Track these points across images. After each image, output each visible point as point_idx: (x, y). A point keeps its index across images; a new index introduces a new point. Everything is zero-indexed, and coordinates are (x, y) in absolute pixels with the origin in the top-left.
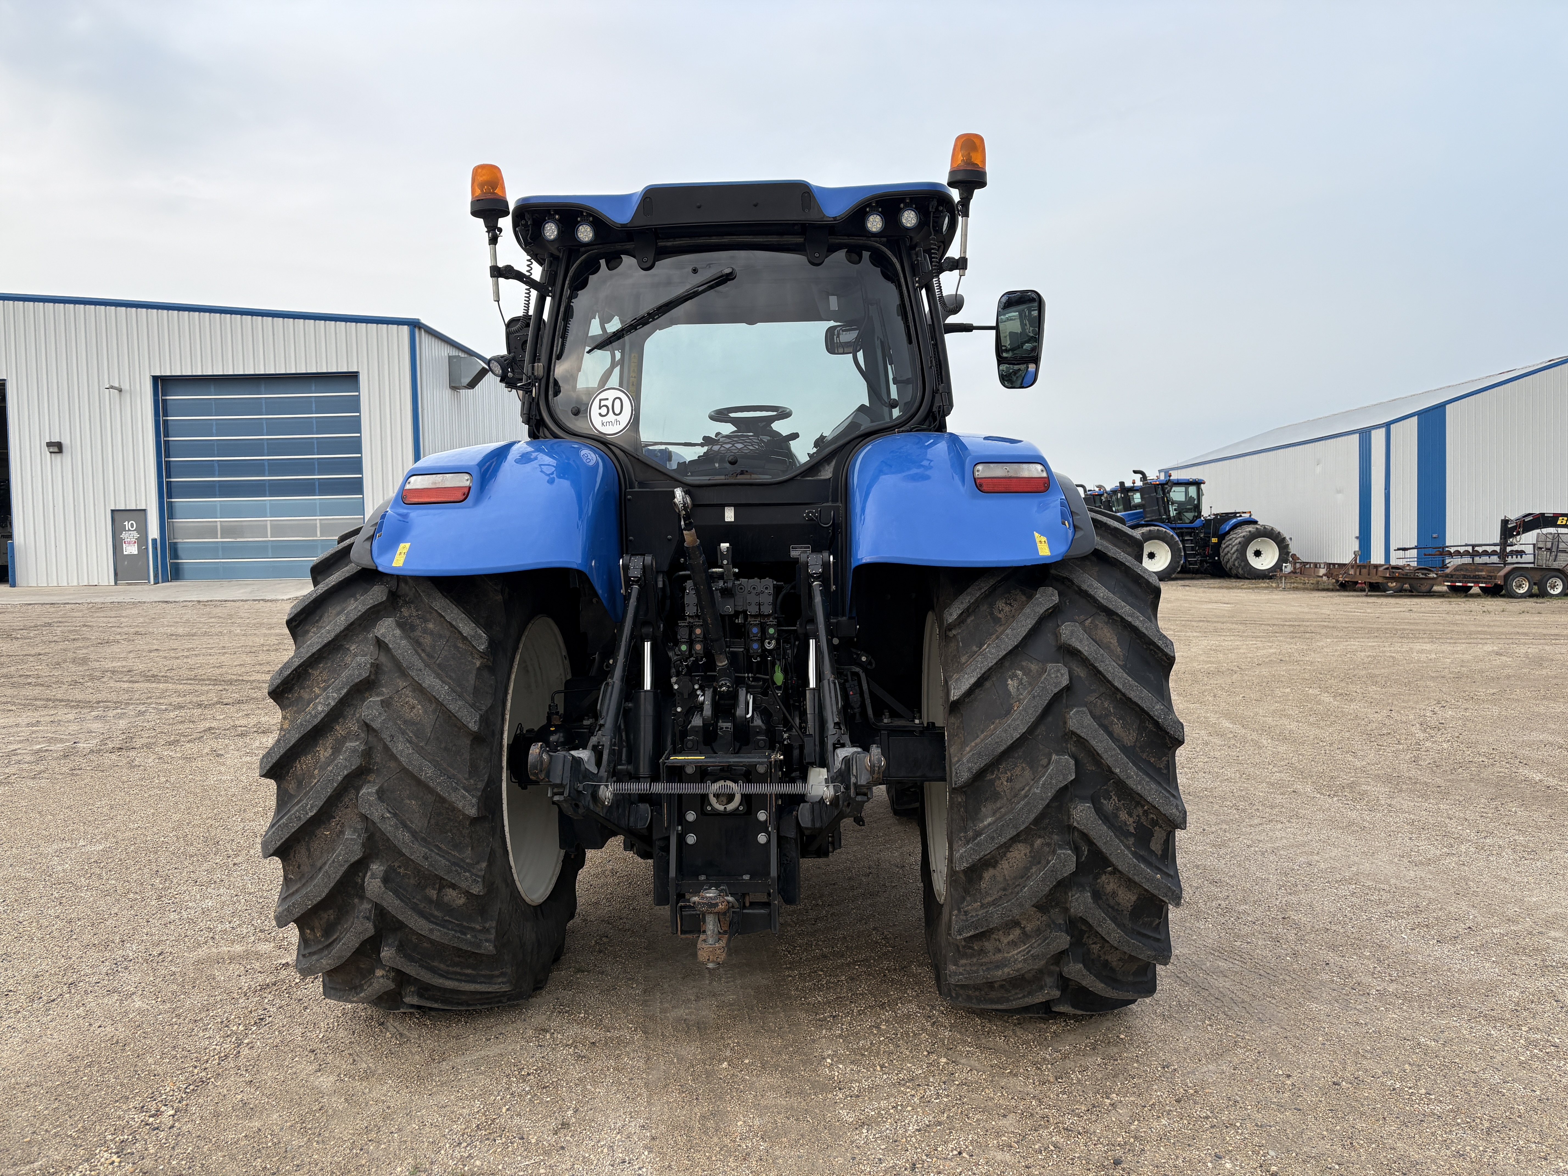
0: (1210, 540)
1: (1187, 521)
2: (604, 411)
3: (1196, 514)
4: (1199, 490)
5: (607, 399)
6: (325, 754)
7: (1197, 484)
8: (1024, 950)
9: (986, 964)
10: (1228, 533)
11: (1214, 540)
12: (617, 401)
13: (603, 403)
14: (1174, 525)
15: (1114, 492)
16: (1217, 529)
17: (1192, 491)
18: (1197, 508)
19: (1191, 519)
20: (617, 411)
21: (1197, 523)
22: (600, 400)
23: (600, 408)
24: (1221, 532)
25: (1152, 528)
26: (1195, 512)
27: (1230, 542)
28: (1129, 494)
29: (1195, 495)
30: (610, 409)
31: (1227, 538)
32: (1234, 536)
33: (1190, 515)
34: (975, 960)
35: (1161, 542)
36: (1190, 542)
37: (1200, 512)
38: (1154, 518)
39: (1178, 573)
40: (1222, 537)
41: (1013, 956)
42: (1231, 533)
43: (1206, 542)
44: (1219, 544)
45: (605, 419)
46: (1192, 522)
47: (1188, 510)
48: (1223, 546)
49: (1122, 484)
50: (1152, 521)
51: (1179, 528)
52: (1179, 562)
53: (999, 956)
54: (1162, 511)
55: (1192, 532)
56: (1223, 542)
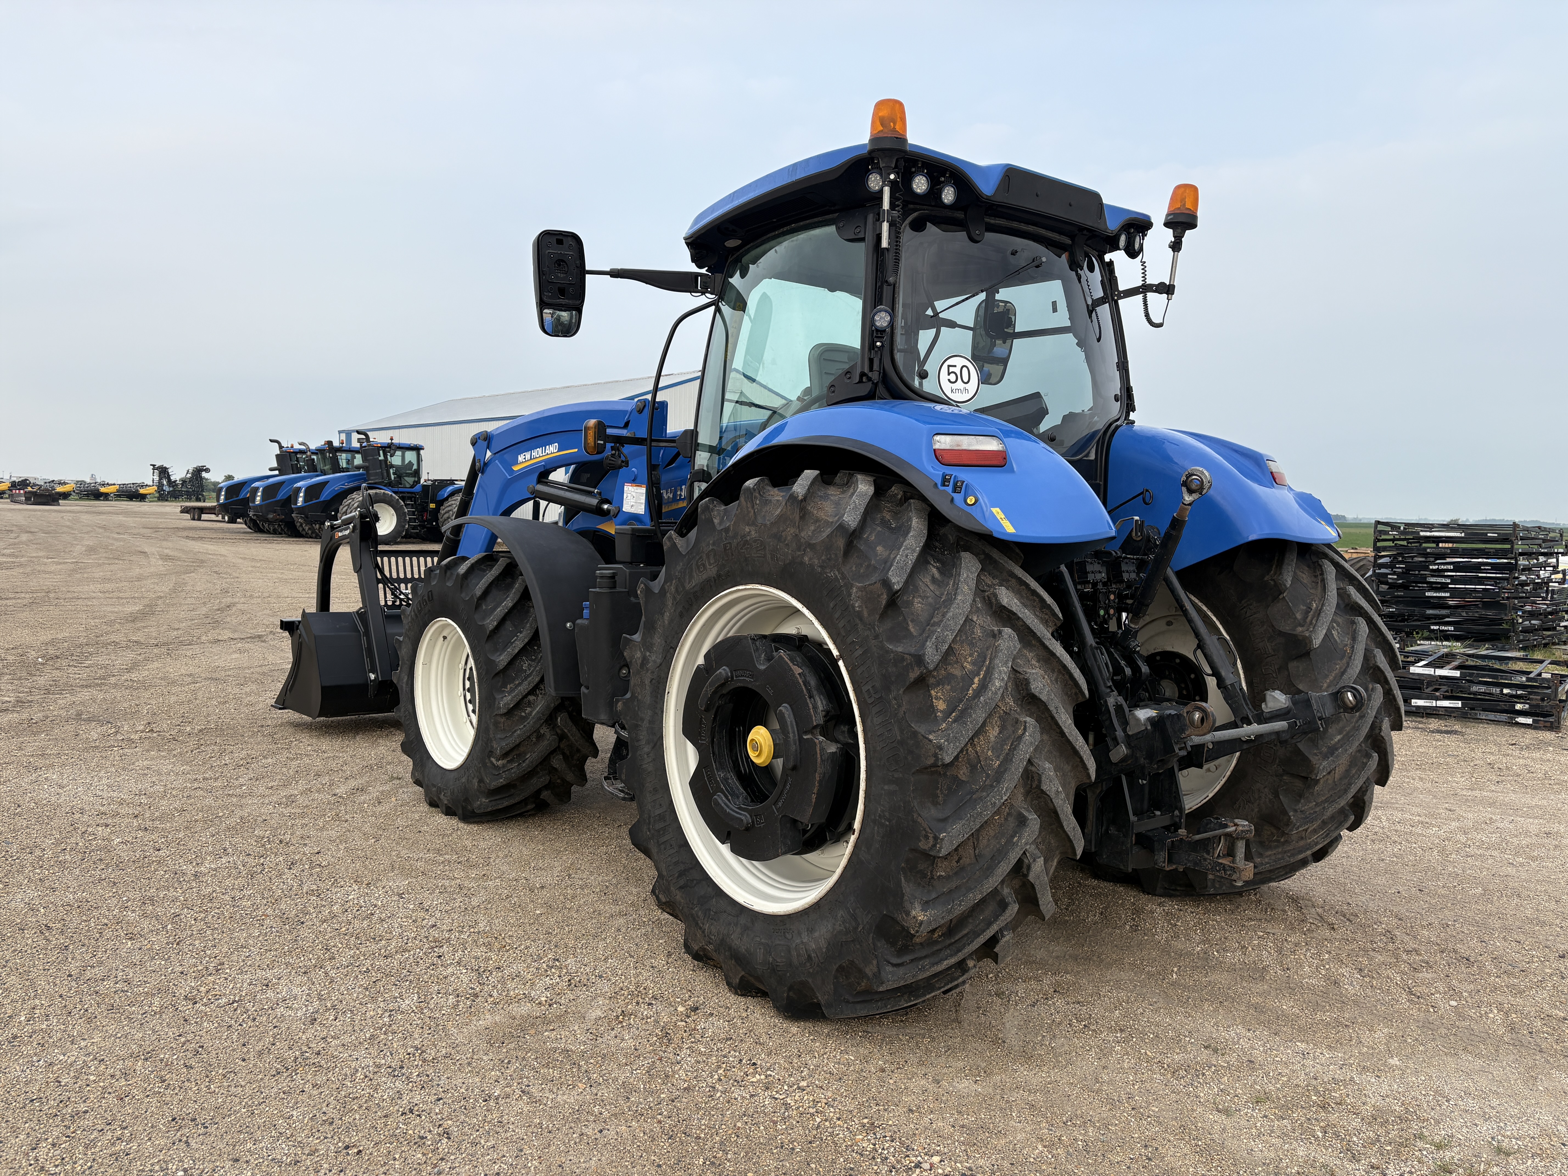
0: (428, 505)
1: (408, 486)
2: (953, 377)
3: (416, 479)
4: (419, 456)
5: (955, 366)
6: (994, 732)
7: (417, 449)
8: (1323, 834)
9: (1289, 851)
10: (447, 499)
11: (432, 506)
12: (965, 369)
13: (951, 369)
14: (396, 489)
15: (319, 451)
16: (434, 495)
17: (410, 456)
18: (417, 473)
19: (412, 483)
20: (966, 379)
21: (418, 488)
22: (949, 366)
23: (949, 374)
24: (439, 498)
25: (378, 491)
26: (415, 477)
27: (449, 508)
28: (337, 454)
29: (415, 462)
30: (959, 377)
31: (446, 504)
32: (453, 502)
33: (410, 480)
34: (1280, 850)
35: (386, 506)
36: (410, 506)
37: (419, 479)
38: (377, 481)
39: (402, 537)
40: (440, 503)
41: (1313, 840)
42: (450, 499)
43: (423, 508)
44: (437, 510)
45: (954, 386)
46: (412, 487)
47: (408, 475)
48: (442, 512)
49: (330, 443)
50: (375, 483)
51: (401, 492)
52: (404, 526)
53: (1302, 843)
54: (385, 474)
55: (413, 497)
56: (442, 508)
